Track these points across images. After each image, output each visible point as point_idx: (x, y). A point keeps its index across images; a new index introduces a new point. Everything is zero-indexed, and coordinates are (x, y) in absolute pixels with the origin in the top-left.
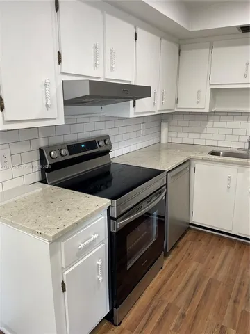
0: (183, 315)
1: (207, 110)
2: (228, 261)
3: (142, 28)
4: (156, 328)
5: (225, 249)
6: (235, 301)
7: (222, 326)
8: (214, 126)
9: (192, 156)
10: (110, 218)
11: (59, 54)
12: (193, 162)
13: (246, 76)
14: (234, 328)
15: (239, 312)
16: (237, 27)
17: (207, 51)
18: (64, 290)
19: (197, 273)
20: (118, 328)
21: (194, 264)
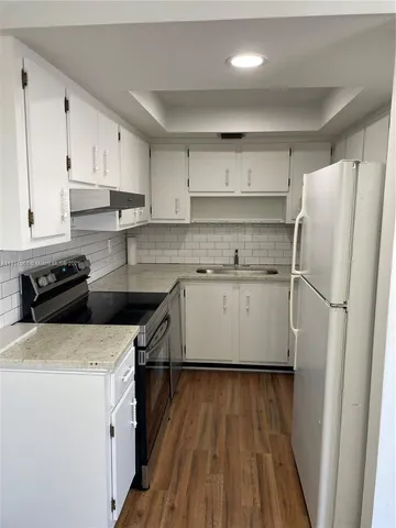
0: (215, 457)
1: (187, 221)
2: (237, 394)
3: (124, 127)
4: (191, 478)
5: (229, 383)
6: (259, 429)
7: (257, 455)
8: (193, 239)
9: (181, 275)
10: (138, 348)
11: (68, 160)
12: (182, 283)
13: (227, 184)
14: (268, 452)
15: (267, 437)
16: (218, 134)
17: (184, 154)
18: (112, 435)
19: (211, 412)
20: (148, 492)
21: (203, 406)
